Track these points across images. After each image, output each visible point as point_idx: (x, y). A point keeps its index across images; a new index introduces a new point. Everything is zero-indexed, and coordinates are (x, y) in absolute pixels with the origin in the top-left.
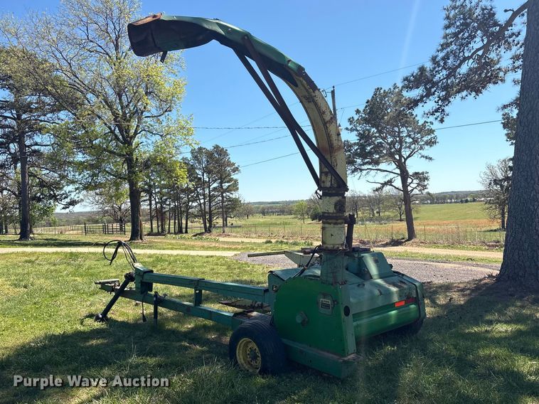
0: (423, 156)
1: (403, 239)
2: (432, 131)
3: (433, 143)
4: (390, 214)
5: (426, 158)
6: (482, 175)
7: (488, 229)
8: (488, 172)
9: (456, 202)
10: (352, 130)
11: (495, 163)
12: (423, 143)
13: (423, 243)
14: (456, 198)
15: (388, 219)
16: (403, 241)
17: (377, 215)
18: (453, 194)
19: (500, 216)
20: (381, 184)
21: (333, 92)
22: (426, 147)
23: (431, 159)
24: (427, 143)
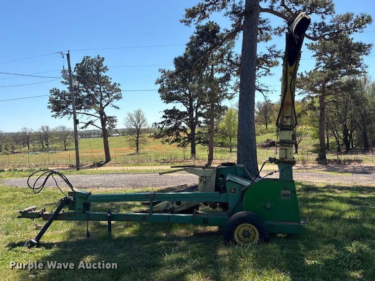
0: (113, 106)
1: (102, 162)
2: (120, 90)
3: (119, 98)
4: (56, 145)
5: (115, 107)
6: (125, 120)
7: (128, 153)
8: (129, 118)
9: (97, 137)
10: (66, 83)
11: (132, 113)
12: (112, 97)
13: (116, 164)
14: (98, 134)
15: (55, 149)
16: (102, 163)
17: (46, 147)
18: (95, 131)
19: (135, 145)
20: (86, 124)
21: (68, 55)
22: (115, 100)
23: (118, 108)
24: (115, 98)
